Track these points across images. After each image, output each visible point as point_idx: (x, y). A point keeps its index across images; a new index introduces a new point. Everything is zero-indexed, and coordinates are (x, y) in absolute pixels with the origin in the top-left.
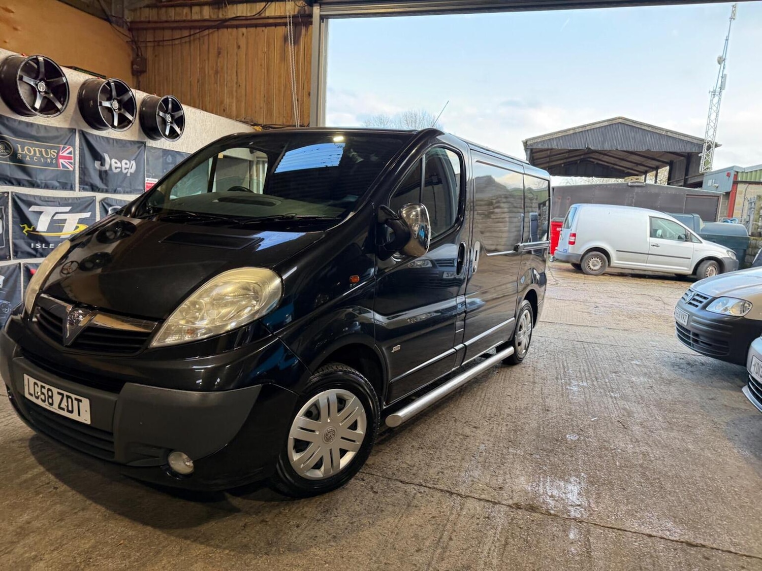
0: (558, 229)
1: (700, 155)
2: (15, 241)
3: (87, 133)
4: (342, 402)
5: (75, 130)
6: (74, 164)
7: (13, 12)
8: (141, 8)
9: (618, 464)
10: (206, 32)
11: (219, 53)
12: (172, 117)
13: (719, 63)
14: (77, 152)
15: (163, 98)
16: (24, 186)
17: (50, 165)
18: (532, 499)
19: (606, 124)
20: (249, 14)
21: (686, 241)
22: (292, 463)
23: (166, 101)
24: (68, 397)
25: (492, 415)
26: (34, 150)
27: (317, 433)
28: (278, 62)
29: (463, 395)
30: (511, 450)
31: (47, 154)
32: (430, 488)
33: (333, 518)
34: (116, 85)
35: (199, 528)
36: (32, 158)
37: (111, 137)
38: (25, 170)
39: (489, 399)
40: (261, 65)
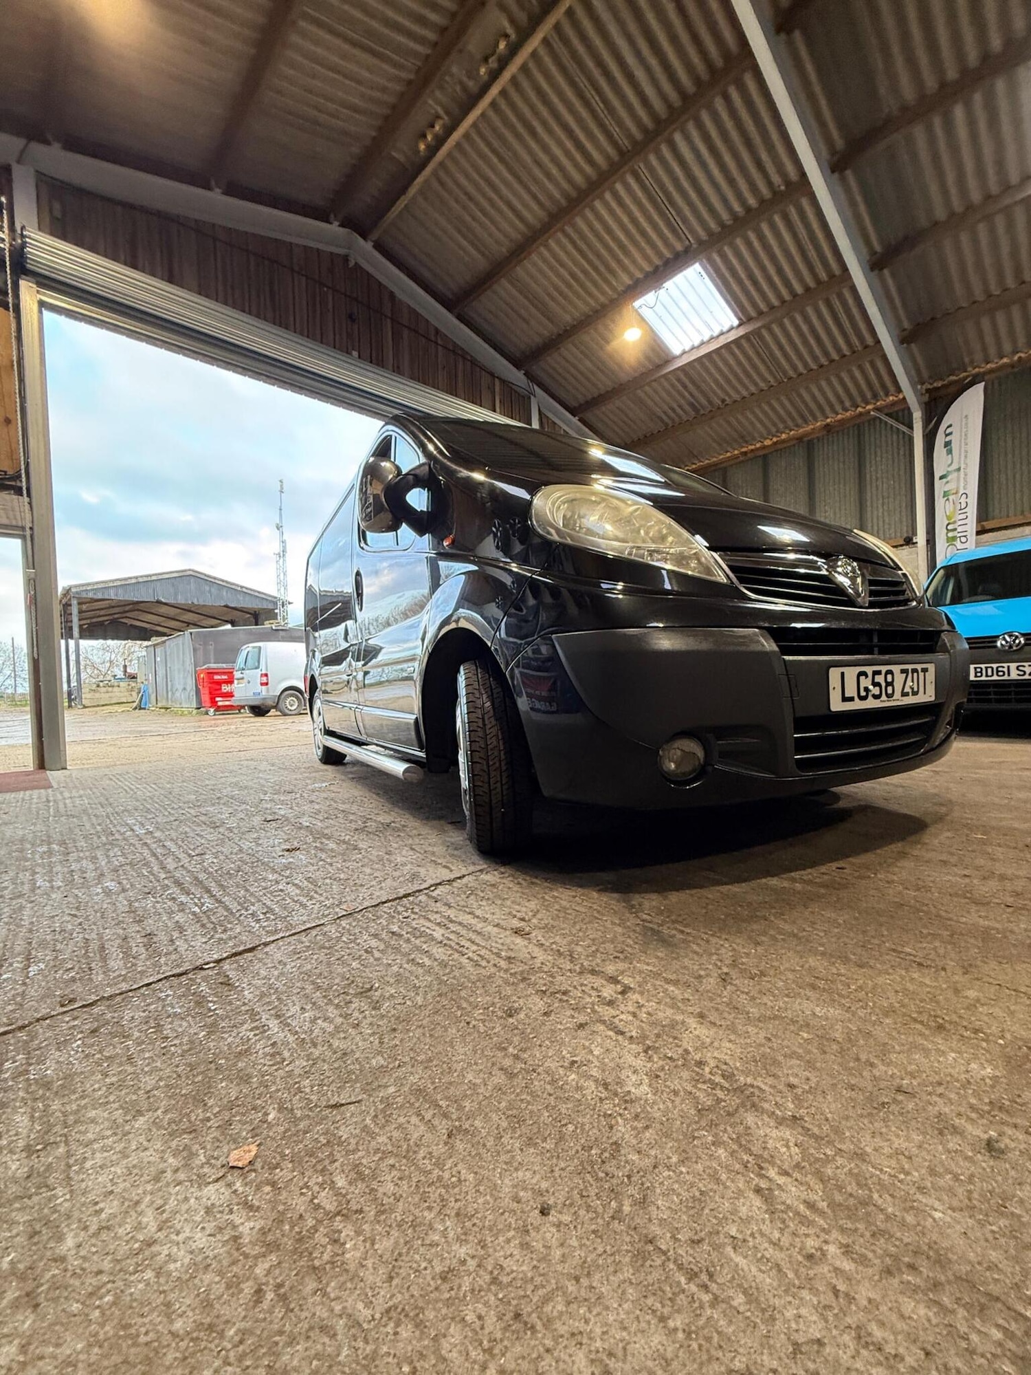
1: (276, 611)
13: (278, 529)
19: (177, 575)
24: (914, 671)
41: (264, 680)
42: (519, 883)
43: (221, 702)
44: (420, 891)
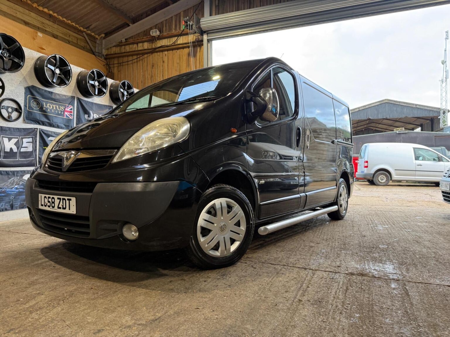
0: (356, 161)
1: (439, 117)
2: (39, 156)
3: (81, 99)
4: (230, 207)
5: (75, 97)
6: (74, 116)
7: (45, 50)
8: (111, 48)
9: (417, 256)
10: (146, 56)
11: (153, 66)
12: (127, 92)
13: (443, 64)
14: (75, 109)
15: (122, 82)
16: (46, 125)
17: (60, 115)
18: (361, 271)
19: (378, 104)
20: (168, 44)
21: (439, 161)
22: (200, 243)
23: (124, 84)
24: (63, 199)
25: (328, 239)
26: (53, 106)
27: (216, 225)
28: (185, 67)
29: (307, 231)
30: (342, 252)
31: (59, 108)
32: (291, 266)
33: (227, 278)
34: (97, 73)
35: (142, 282)
36: (51, 110)
37: (94, 102)
38: (46, 117)
39: (325, 233)
40: (176, 70)
41: (366, 164)
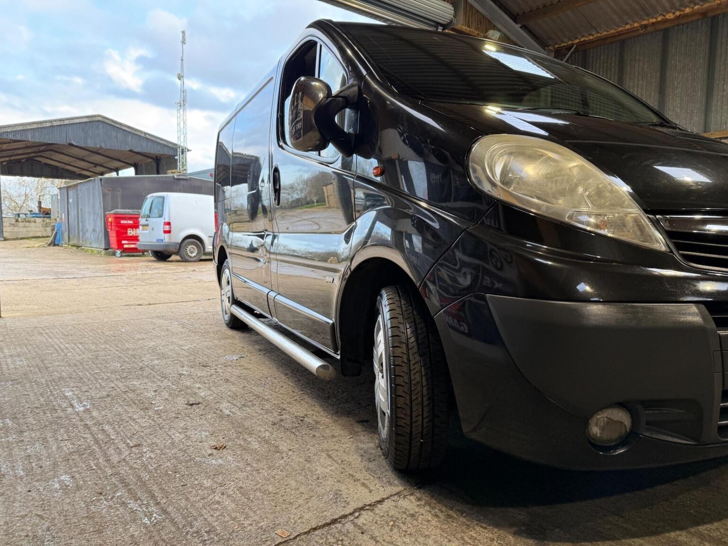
13: (179, 78)
19: (86, 120)
41: (167, 228)
42: (437, 516)
43: (126, 244)
44: (345, 516)
